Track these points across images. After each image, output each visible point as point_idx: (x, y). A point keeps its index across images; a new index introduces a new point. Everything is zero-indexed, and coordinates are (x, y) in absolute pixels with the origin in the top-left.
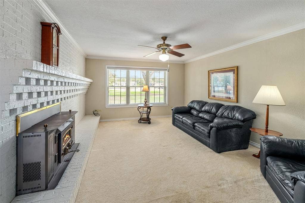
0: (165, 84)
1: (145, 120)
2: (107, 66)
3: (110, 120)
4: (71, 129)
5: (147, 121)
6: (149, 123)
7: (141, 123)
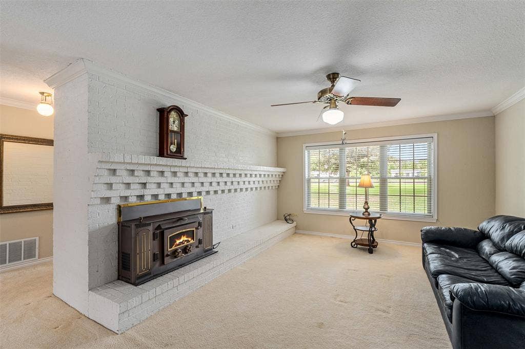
0: (429, 172)
1: (365, 243)
2: (304, 146)
3: (306, 232)
4: (194, 229)
5: (369, 246)
6: (371, 252)
7: (356, 247)
